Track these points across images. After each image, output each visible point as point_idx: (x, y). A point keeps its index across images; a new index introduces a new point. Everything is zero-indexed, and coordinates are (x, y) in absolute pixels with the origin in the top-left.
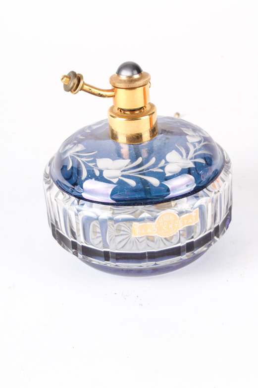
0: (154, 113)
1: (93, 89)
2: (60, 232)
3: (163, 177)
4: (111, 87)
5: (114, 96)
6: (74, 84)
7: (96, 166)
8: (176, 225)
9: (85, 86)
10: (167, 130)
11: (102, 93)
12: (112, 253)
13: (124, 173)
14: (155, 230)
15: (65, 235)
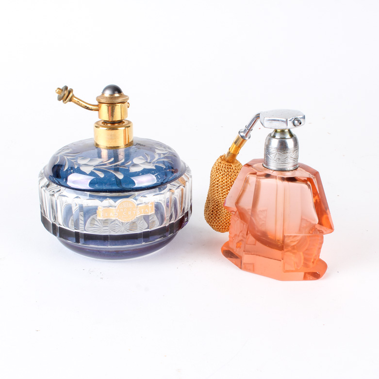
0: (129, 126)
1: (80, 102)
2: (47, 218)
3: (127, 173)
4: (97, 103)
5: (98, 110)
6: (64, 95)
7: (76, 162)
8: (134, 212)
9: (74, 98)
10: (141, 144)
11: (88, 106)
12: (81, 233)
13: (96, 167)
14: (116, 214)
15: (49, 220)
